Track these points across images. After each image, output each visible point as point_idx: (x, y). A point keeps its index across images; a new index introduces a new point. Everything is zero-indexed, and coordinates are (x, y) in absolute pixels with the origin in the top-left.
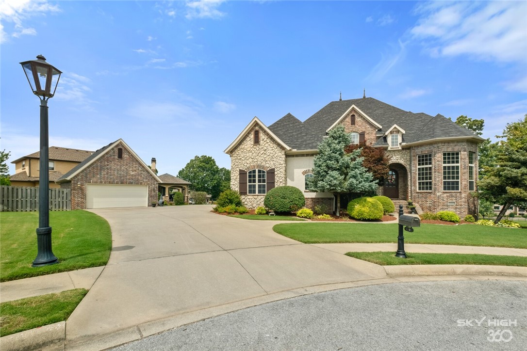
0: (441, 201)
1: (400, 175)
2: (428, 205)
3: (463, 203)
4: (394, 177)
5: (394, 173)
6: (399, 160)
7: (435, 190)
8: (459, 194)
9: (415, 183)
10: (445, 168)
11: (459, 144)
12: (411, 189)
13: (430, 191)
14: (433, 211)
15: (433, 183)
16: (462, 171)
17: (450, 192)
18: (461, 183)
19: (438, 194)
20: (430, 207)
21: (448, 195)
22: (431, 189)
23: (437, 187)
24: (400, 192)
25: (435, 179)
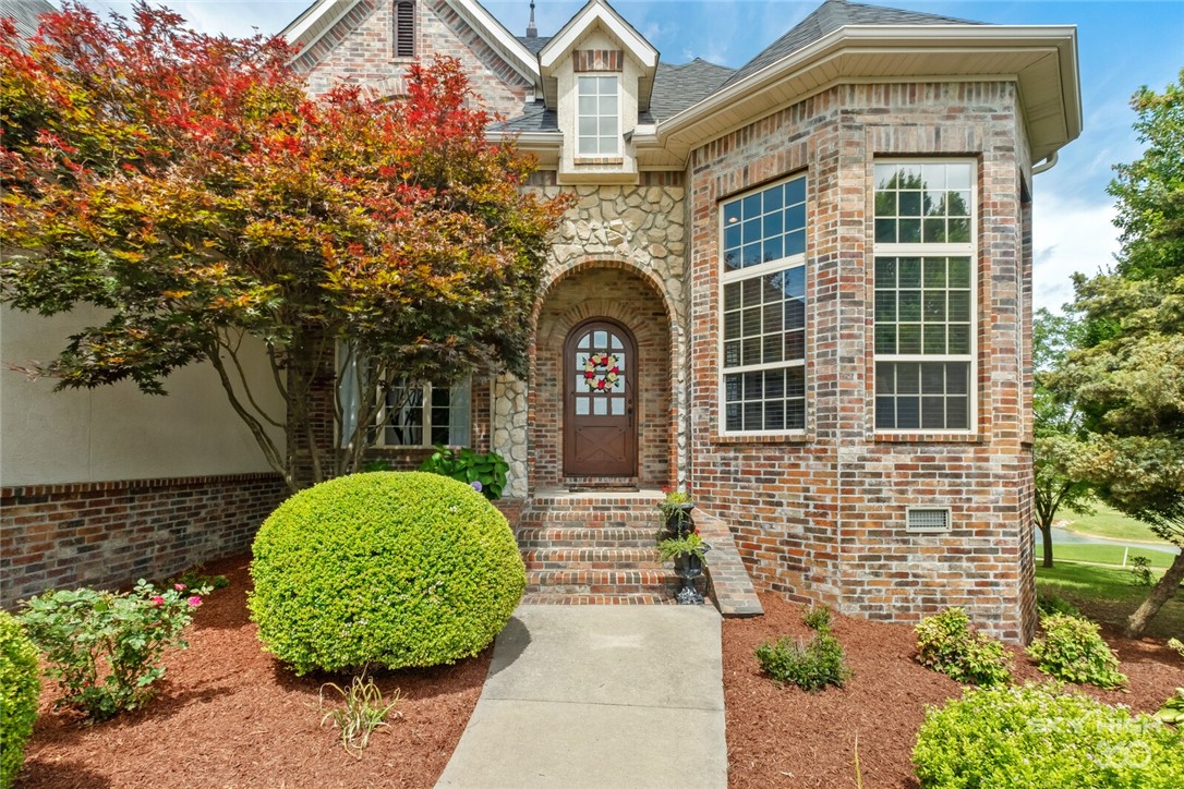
0: (863, 504)
1: (643, 354)
2: (781, 528)
3: (994, 519)
4: (620, 362)
5: (617, 343)
6: (624, 246)
7: (826, 428)
8: (971, 452)
9: (707, 385)
10: (884, 264)
11: (973, 104)
12: (688, 420)
13: (799, 432)
14: (815, 571)
15: (812, 378)
16: (989, 289)
17: (921, 442)
18: (981, 379)
19: (847, 454)
20: (793, 540)
21: (907, 459)
22: (797, 420)
23: (837, 401)
24: (642, 441)
25: (827, 344)
